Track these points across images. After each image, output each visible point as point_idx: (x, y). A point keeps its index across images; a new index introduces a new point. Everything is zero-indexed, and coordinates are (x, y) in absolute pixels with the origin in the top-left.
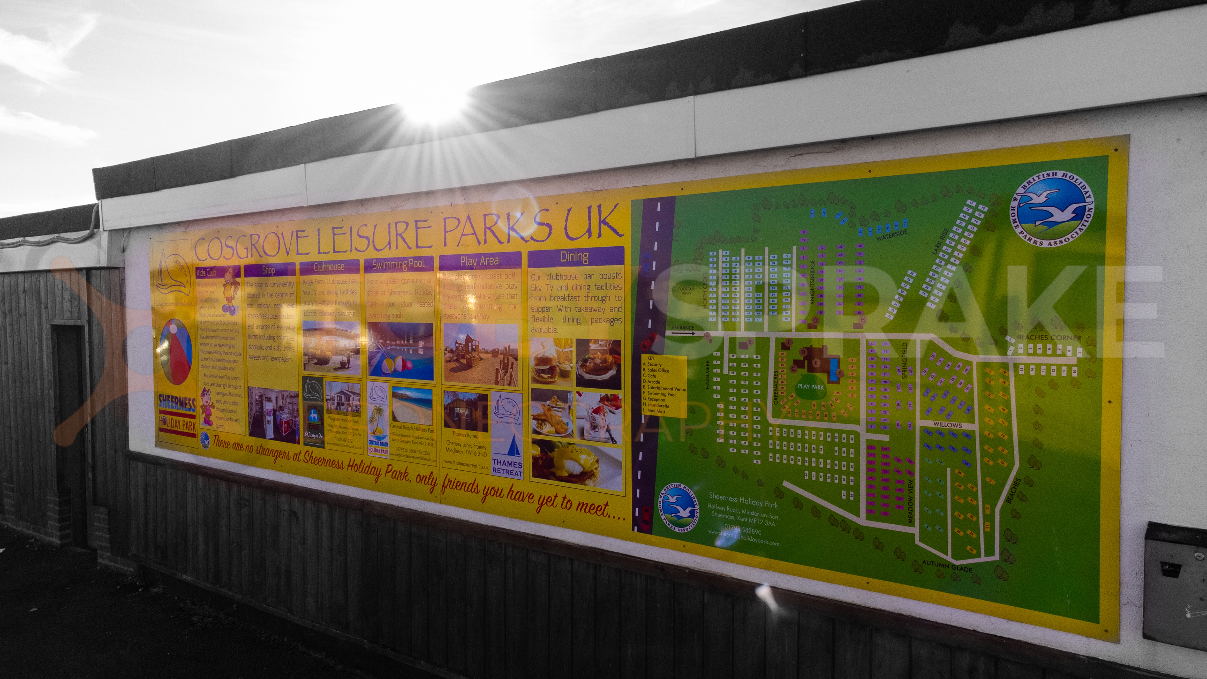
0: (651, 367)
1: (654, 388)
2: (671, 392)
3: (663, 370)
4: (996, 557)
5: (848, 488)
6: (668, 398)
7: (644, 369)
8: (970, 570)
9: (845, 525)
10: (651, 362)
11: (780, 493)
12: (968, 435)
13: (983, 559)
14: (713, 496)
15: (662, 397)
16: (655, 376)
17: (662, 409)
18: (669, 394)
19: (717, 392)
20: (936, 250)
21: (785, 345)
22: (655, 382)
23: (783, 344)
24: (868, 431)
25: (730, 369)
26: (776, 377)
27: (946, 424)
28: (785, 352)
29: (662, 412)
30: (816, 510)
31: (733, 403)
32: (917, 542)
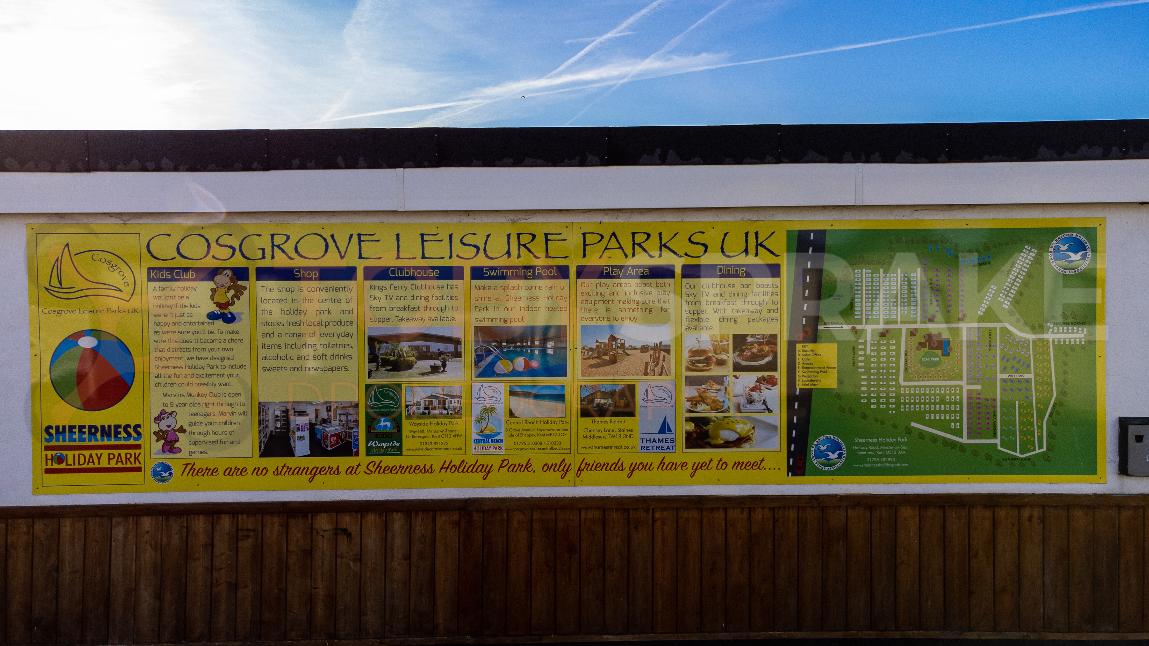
0: (805, 353)
1: (808, 368)
2: (823, 370)
3: (816, 355)
4: (1044, 449)
5: (955, 421)
6: (820, 375)
7: (799, 355)
8: (1030, 459)
9: (953, 445)
10: (805, 349)
11: (909, 431)
12: (1028, 381)
13: (1037, 451)
14: (857, 440)
15: (815, 374)
16: (809, 360)
17: (815, 383)
18: (821, 371)
19: (861, 367)
20: (1008, 274)
21: (913, 333)
22: (808, 364)
23: (911, 333)
24: (968, 384)
25: (872, 351)
26: (906, 354)
27: (1016, 376)
28: (913, 338)
29: (815, 385)
30: (934, 438)
31: (874, 374)
32: (999, 448)
